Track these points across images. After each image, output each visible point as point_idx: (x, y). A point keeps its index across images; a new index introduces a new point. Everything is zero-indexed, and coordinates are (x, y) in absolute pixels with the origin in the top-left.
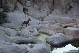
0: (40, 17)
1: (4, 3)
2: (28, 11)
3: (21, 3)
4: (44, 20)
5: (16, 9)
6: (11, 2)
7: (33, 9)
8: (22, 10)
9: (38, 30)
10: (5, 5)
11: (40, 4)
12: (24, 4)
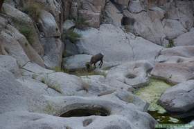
0: (165, 36)
2: (136, 23)
3: (119, 6)
4: (175, 43)
5: (105, 20)
6: (93, 5)
7: (149, 18)
8: (120, 23)
10: (78, 14)
11: (167, 5)
12: (125, 7)
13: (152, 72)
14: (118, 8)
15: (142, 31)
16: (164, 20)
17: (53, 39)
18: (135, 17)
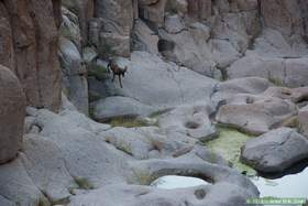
1: (96, 30)
2: (176, 48)
3: (151, 25)
4: (228, 73)
5: (136, 46)
6: (119, 24)
7: (192, 40)
8: (156, 48)
9: (212, 116)
10: (100, 38)
11: (212, 19)
12: (160, 25)
13: (217, 118)
14: (150, 27)
15: (186, 58)
16: (211, 41)
17: (78, 78)
18: (174, 38)
